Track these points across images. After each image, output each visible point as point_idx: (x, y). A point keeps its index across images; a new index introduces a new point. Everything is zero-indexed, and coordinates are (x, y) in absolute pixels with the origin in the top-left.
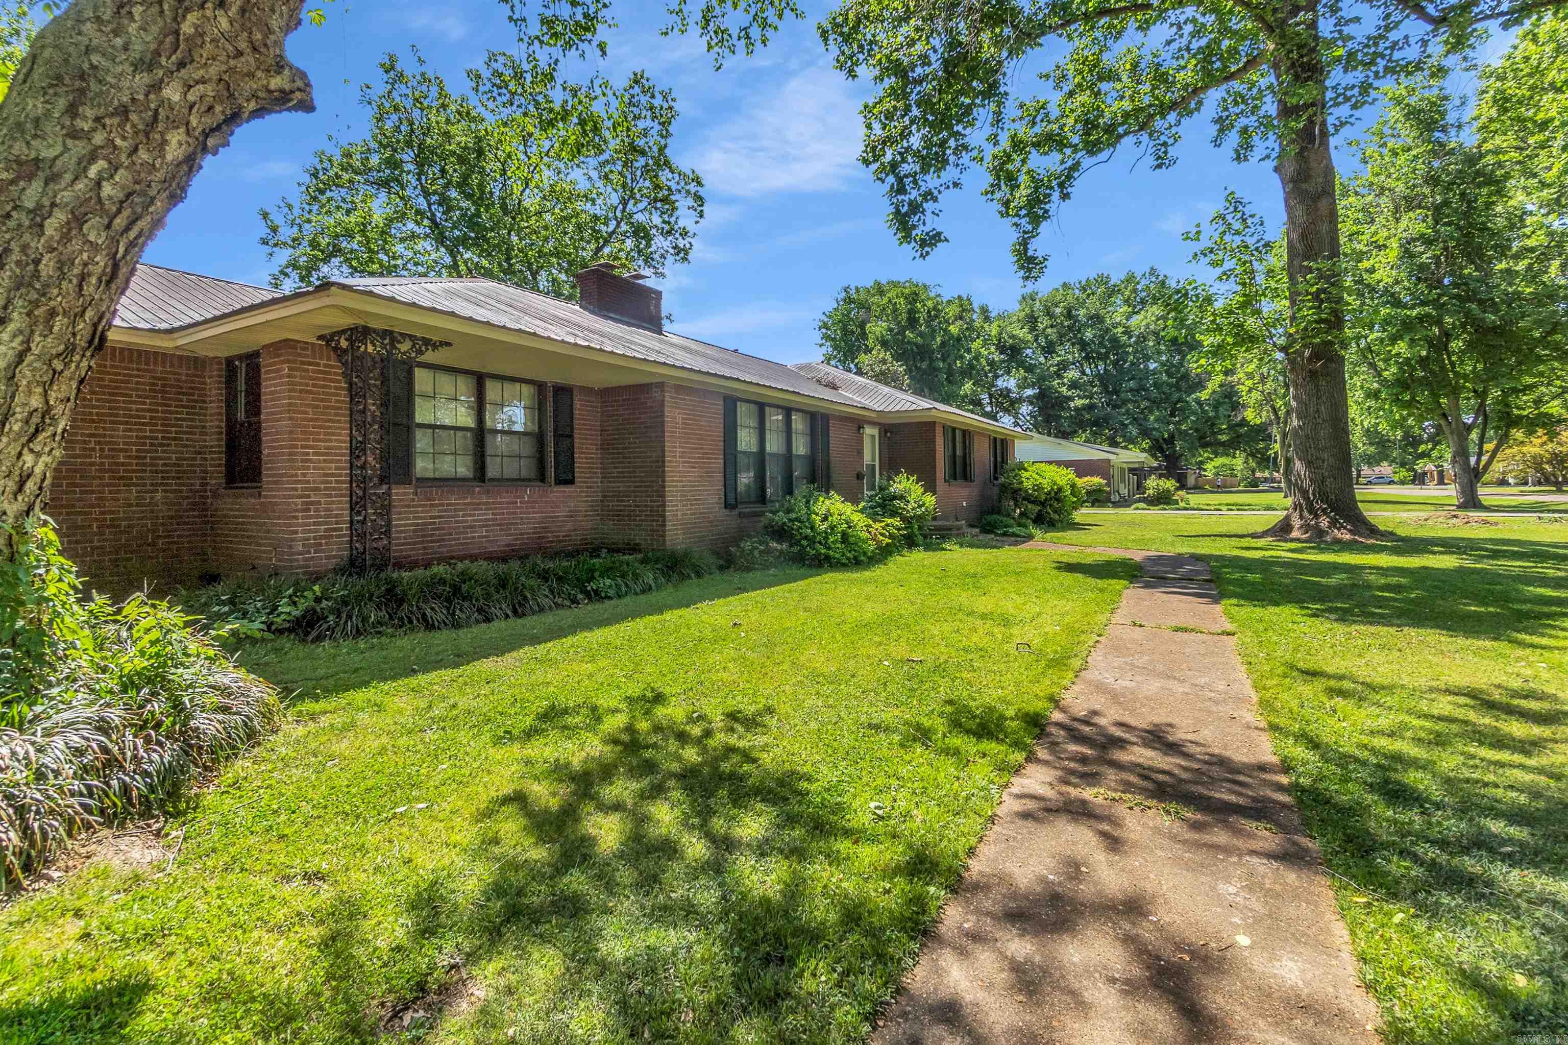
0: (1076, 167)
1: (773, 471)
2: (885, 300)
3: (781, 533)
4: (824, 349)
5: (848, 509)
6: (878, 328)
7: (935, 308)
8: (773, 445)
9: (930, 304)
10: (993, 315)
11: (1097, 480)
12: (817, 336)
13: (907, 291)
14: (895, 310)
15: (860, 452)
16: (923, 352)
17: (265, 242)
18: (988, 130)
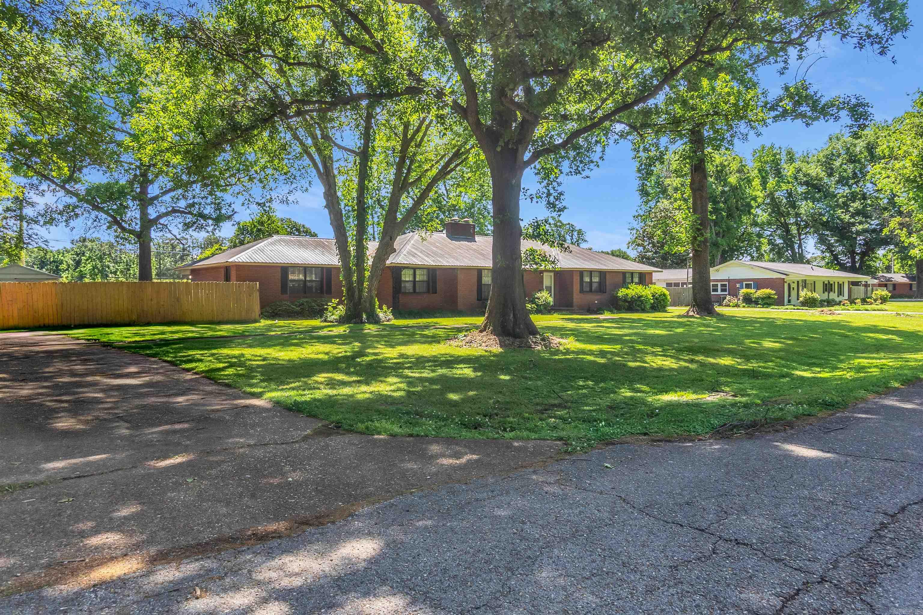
15: (541, 282)
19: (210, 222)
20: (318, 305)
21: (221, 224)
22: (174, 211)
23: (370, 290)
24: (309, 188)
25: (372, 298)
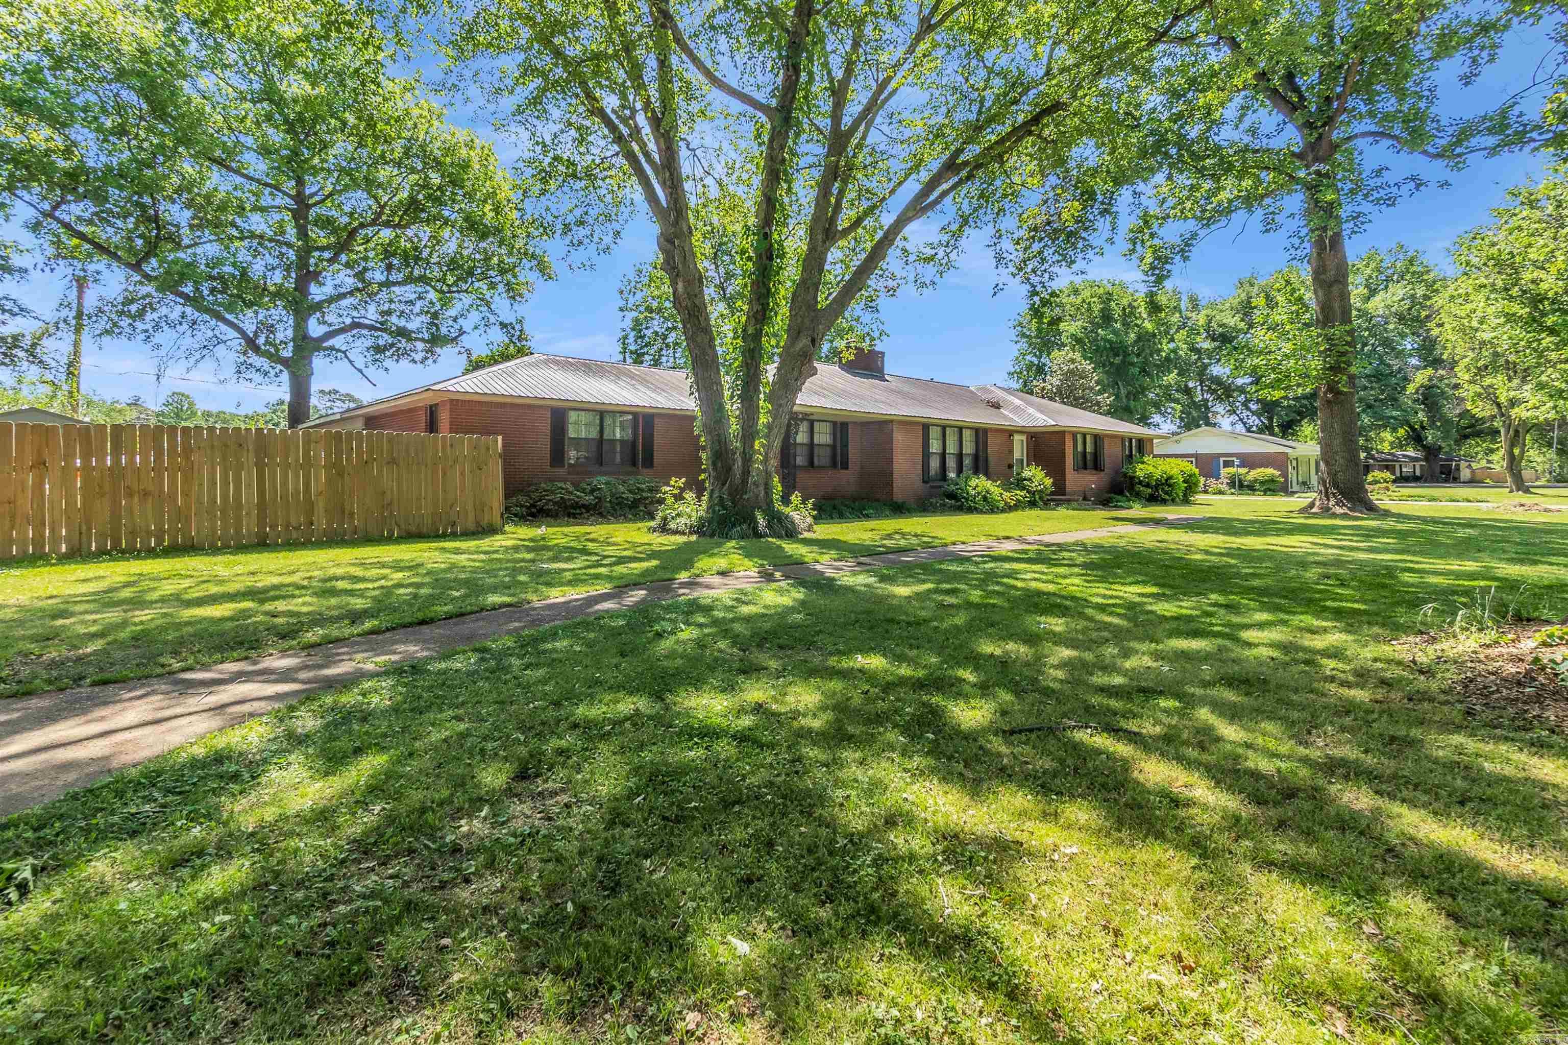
0: (1194, 236)
1: (951, 463)
2: (1079, 300)
3: (952, 496)
4: (1018, 346)
5: (988, 484)
6: (1070, 327)
7: (1130, 305)
8: (951, 448)
9: (1125, 302)
10: (1202, 303)
11: (1270, 471)
12: (1013, 334)
13: (1101, 291)
14: (1089, 309)
15: (1011, 451)
16: (1117, 349)
17: (621, 310)
18: (1107, 234)
19: (420, 345)
20: (630, 491)
21: (438, 350)
22: (356, 325)
23: (766, 461)
24: (613, 246)
25: (768, 476)
